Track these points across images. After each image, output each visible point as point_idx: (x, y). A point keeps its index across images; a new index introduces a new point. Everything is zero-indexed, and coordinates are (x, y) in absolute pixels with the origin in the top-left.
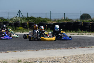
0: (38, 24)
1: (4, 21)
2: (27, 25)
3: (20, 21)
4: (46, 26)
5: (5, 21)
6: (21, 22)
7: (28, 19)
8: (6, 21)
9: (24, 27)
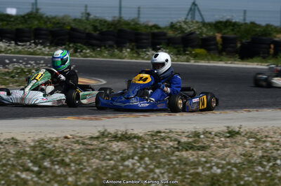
0: (249, 41)
1: (152, 31)
2: (217, 44)
3: (198, 33)
4: (272, 46)
5: (156, 31)
6: (201, 33)
7: (219, 26)
8: (159, 30)
9: (209, 50)
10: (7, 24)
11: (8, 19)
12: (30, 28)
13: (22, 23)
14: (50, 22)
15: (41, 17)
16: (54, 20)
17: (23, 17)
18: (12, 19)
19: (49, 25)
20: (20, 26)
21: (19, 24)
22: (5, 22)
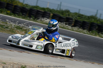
10: (81, 19)
11: (82, 16)
12: (90, 22)
13: (87, 19)
14: (100, 21)
15: (96, 18)
16: (101, 21)
17: (88, 17)
18: (83, 17)
19: (98, 22)
20: (86, 20)
21: (85, 19)
22: (80, 18)
